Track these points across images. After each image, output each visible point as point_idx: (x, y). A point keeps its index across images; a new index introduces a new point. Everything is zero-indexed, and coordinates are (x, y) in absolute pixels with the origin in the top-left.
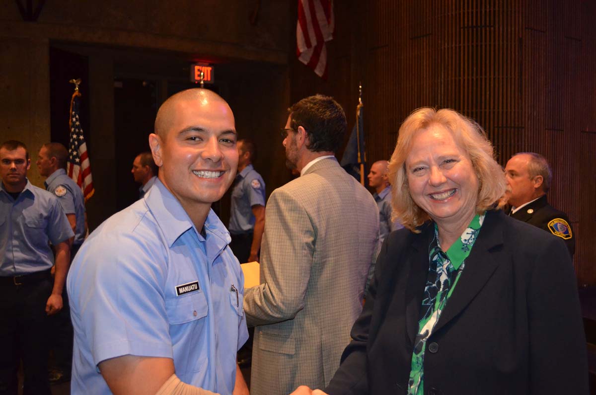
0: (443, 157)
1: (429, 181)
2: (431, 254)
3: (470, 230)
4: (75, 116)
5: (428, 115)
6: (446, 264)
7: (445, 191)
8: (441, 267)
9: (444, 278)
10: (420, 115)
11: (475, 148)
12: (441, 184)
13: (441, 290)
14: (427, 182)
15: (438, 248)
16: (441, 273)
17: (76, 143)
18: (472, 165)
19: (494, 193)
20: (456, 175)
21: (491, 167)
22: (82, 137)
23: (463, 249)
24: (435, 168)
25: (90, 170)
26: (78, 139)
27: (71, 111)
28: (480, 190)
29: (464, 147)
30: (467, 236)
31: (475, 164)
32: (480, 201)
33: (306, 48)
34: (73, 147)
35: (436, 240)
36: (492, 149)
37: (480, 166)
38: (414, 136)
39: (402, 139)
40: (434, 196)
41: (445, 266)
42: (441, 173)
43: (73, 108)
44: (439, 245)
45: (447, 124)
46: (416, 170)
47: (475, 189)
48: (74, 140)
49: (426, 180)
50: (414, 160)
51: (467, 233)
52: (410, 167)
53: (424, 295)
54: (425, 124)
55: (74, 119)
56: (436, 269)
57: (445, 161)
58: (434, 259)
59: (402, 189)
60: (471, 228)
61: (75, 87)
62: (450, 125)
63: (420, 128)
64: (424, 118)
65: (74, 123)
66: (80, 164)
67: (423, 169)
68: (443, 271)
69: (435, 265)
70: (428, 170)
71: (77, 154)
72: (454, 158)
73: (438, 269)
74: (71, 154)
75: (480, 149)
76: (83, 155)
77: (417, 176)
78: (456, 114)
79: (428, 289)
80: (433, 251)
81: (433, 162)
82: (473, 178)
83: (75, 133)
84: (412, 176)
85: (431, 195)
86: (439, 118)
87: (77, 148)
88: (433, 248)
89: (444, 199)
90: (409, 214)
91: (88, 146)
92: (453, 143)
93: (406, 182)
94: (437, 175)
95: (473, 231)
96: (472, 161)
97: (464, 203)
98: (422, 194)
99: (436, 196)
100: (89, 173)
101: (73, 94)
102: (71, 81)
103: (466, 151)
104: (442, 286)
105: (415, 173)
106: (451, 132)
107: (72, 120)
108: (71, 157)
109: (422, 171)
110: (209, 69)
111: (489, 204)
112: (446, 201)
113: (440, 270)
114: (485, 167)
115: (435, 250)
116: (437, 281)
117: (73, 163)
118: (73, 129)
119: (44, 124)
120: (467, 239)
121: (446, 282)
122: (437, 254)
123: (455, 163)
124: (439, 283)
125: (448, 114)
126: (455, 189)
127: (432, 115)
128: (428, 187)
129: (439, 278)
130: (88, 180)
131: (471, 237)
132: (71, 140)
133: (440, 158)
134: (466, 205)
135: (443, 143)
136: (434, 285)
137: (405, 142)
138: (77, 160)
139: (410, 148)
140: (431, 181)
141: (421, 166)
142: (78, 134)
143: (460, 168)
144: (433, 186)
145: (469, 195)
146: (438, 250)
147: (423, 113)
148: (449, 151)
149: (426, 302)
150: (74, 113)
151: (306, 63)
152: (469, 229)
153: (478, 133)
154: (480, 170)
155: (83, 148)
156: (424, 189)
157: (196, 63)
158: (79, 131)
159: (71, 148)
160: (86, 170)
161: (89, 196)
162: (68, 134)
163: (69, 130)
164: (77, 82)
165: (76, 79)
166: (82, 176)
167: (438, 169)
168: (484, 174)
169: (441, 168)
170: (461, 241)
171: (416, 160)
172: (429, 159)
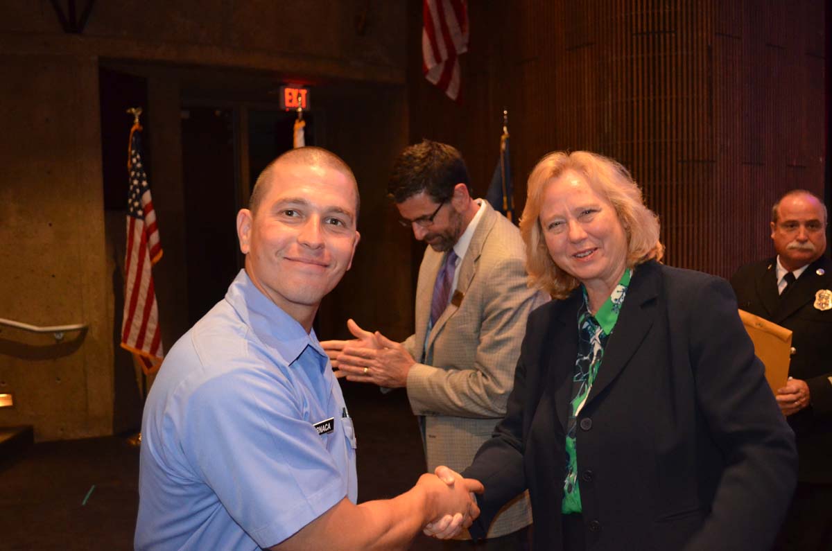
0: (581, 208)
1: (569, 238)
2: (580, 321)
4: (135, 156)
5: (559, 161)
6: (598, 332)
8: (593, 336)
9: (597, 348)
10: (551, 162)
11: (617, 194)
12: (582, 240)
13: (593, 362)
14: (567, 241)
15: (588, 313)
16: (594, 344)
17: (138, 191)
18: (616, 213)
20: (598, 229)
22: (145, 183)
23: (614, 309)
24: (573, 222)
25: (157, 225)
26: (140, 186)
27: (130, 149)
28: (629, 241)
29: (604, 194)
30: (618, 294)
33: (435, 64)
34: (134, 196)
37: (625, 213)
39: (531, 192)
41: (598, 334)
42: (580, 228)
43: (132, 145)
44: (589, 311)
45: (581, 169)
46: (551, 226)
47: (622, 242)
48: (135, 187)
49: (565, 237)
50: (548, 215)
51: (618, 291)
52: (545, 223)
53: (575, 370)
54: (557, 173)
55: (134, 160)
56: (589, 340)
57: (583, 213)
59: (538, 250)
60: (622, 285)
61: (134, 118)
63: (551, 177)
64: (555, 166)
65: (134, 165)
66: (143, 217)
67: (559, 224)
68: (596, 340)
69: (586, 335)
70: (565, 225)
71: (140, 205)
72: (593, 208)
74: (132, 204)
75: (624, 195)
76: (147, 206)
77: (554, 233)
79: (579, 363)
80: (583, 317)
81: (570, 216)
82: (618, 230)
83: (135, 177)
84: (548, 234)
85: (575, 256)
87: (139, 198)
88: (582, 313)
91: (152, 194)
92: (590, 191)
93: (542, 240)
94: (577, 230)
95: (624, 287)
96: (616, 209)
98: (565, 254)
100: (155, 230)
101: (132, 126)
102: (129, 111)
103: (607, 198)
104: (594, 359)
106: (588, 179)
107: (131, 161)
108: (132, 209)
109: (559, 226)
110: (304, 92)
113: (592, 340)
116: (590, 352)
117: (134, 216)
118: (133, 173)
120: (618, 298)
121: (599, 352)
122: (588, 320)
123: (595, 213)
124: (592, 354)
125: (582, 156)
127: (563, 161)
128: (569, 245)
129: (592, 349)
130: (155, 238)
131: (623, 295)
132: (131, 187)
133: (577, 209)
135: (580, 192)
136: (585, 358)
138: (140, 213)
139: (541, 201)
140: (571, 238)
141: (557, 220)
142: (140, 180)
143: (603, 219)
144: (574, 243)
146: (587, 315)
147: (553, 159)
148: (588, 200)
149: (578, 378)
150: (133, 152)
151: (435, 82)
152: (620, 286)
153: (621, 175)
155: (147, 197)
157: (287, 85)
158: (141, 175)
159: (131, 197)
160: (151, 226)
161: (157, 259)
162: (126, 179)
163: (128, 174)
164: (137, 112)
165: (135, 108)
166: (147, 233)
167: (576, 222)
168: (630, 222)
169: (580, 221)
170: (611, 301)
171: (551, 215)
172: (565, 212)
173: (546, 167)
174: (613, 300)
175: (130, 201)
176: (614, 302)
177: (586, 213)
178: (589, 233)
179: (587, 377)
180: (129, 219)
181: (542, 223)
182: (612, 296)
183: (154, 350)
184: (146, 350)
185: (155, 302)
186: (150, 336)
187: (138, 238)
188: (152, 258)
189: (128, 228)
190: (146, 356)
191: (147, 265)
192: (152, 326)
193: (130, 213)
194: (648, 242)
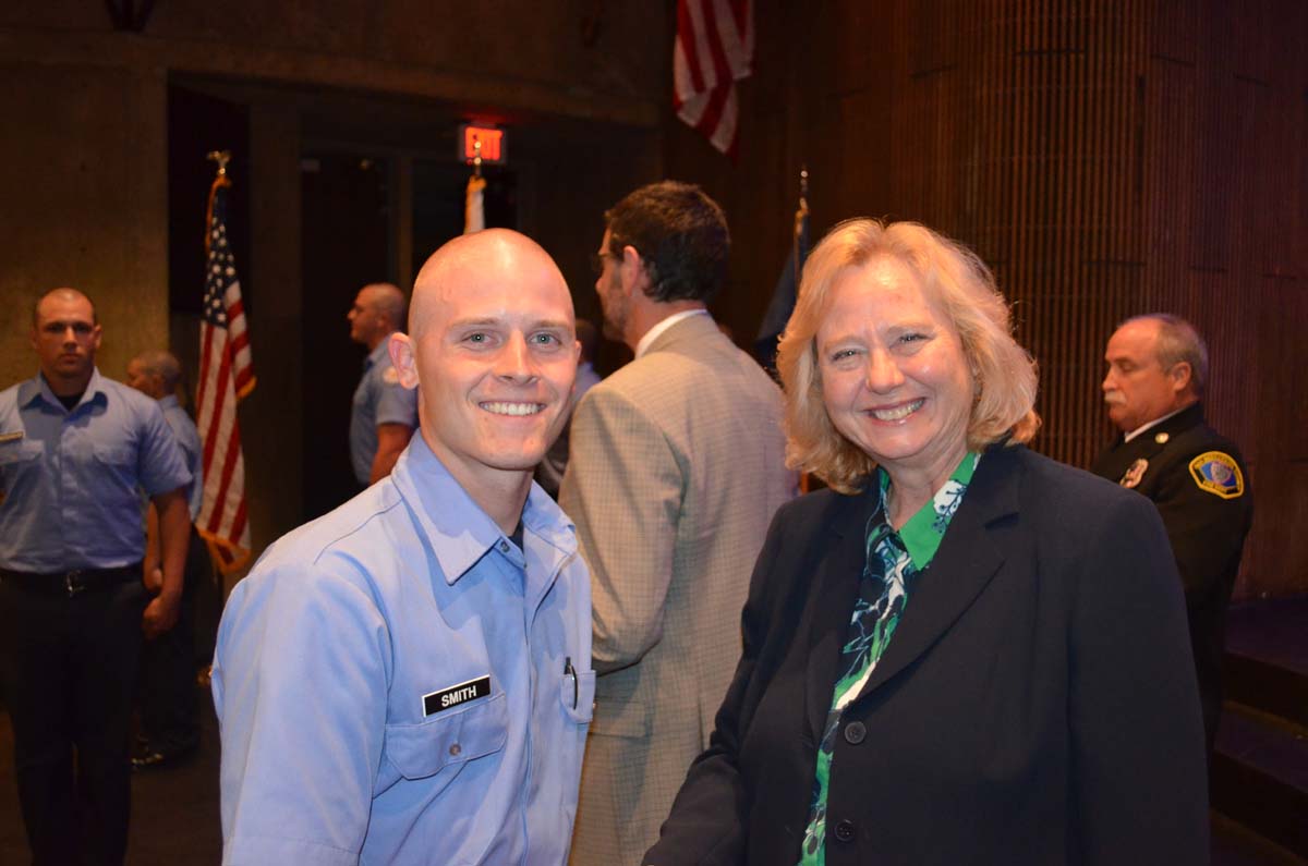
0: (899, 329)
1: (867, 382)
2: (871, 539)
3: (953, 486)
4: (216, 227)
5: (867, 236)
6: (902, 562)
7: (903, 404)
8: (891, 569)
9: (896, 592)
10: (850, 235)
12: (892, 388)
13: (885, 615)
14: (863, 383)
15: (887, 526)
16: (892, 583)
17: (220, 282)
18: (960, 345)
19: (1007, 410)
20: (926, 369)
21: (1002, 352)
22: (230, 271)
24: (879, 354)
25: (248, 337)
26: (223, 275)
27: (209, 215)
28: (976, 402)
29: (945, 307)
30: (947, 497)
31: (967, 344)
32: (977, 424)
33: (693, 94)
34: (213, 290)
35: (882, 510)
36: (1007, 312)
37: (978, 348)
38: (835, 282)
39: (808, 288)
40: (878, 414)
41: (901, 567)
42: (892, 364)
43: (214, 211)
44: (888, 521)
45: (907, 255)
46: (838, 357)
47: (964, 400)
48: (216, 276)
49: (860, 378)
50: (834, 334)
51: (948, 493)
52: (826, 350)
54: (860, 256)
55: (216, 234)
56: (881, 574)
57: (902, 338)
58: (877, 550)
59: (808, 397)
60: (957, 481)
61: (218, 168)
62: (914, 258)
63: (848, 265)
64: (856, 242)
65: (215, 241)
66: (226, 325)
67: (853, 353)
68: (895, 576)
69: (879, 565)
70: (865, 357)
71: (222, 306)
72: (922, 332)
74: (210, 304)
76: (233, 307)
77: (842, 369)
78: (928, 233)
79: (860, 618)
80: (876, 533)
81: (876, 341)
82: (962, 376)
83: (216, 261)
84: (829, 369)
85: (871, 412)
86: (891, 243)
87: (221, 293)
88: (875, 527)
89: (899, 420)
90: (824, 450)
91: (243, 289)
92: (920, 299)
93: (818, 382)
94: (885, 369)
95: (960, 487)
96: (962, 339)
97: (941, 429)
98: (851, 408)
99: (881, 415)
100: (242, 346)
101: (213, 181)
102: (210, 156)
103: (948, 316)
104: (888, 610)
105: (836, 363)
106: (917, 274)
107: (211, 237)
108: (209, 312)
109: (852, 359)
110: (497, 134)
112: (902, 422)
113: (889, 576)
114: (989, 352)
115: (881, 531)
116: (882, 599)
117: (213, 322)
118: (213, 255)
119: (156, 244)
120: (947, 504)
121: (899, 599)
122: (884, 539)
123: (923, 342)
124: (884, 601)
125: (909, 233)
126: (923, 399)
127: (874, 236)
128: (864, 393)
129: (886, 591)
130: (243, 358)
131: (956, 500)
132: (210, 277)
133: (891, 331)
134: (948, 432)
135: (899, 298)
136: (872, 608)
137: (815, 293)
138: (222, 317)
139: (826, 306)
140: (870, 383)
141: (850, 347)
142: (224, 265)
143: (936, 354)
144: (874, 391)
145: (953, 413)
146: (885, 530)
147: (855, 231)
148: (912, 315)
149: (855, 645)
150: (215, 220)
151: (692, 122)
152: (952, 482)
153: (976, 277)
154: (978, 357)
155: (234, 293)
156: (856, 396)
157: (469, 123)
158: (226, 259)
159: (209, 292)
160: (238, 339)
161: (246, 390)
162: (203, 265)
163: (206, 257)
164: (223, 157)
165: (220, 151)
166: (231, 350)
167: (887, 354)
168: (987, 367)
169: (893, 354)
170: (934, 509)
171: (840, 335)
172: (867, 333)
173: (841, 246)
174: (937, 506)
175: (207, 298)
176: (939, 511)
177: (905, 340)
178: (908, 375)
179: (870, 643)
180: (204, 326)
181: (821, 349)
182: (935, 499)
183: (236, 534)
184: (223, 535)
185: (240, 460)
186: (230, 513)
187: (217, 358)
188: (238, 388)
189: (203, 340)
190: (222, 543)
191: (230, 401)
192: (235, 496)
193: (205, 318)
194: (1013, 409)
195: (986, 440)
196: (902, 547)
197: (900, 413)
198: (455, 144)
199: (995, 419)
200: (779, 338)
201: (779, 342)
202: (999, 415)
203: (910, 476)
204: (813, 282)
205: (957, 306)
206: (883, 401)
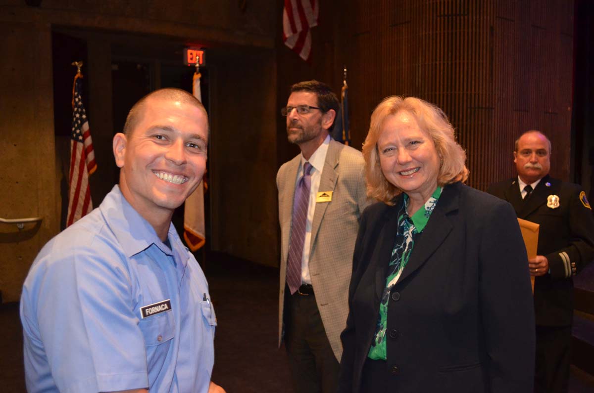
0: (409, 140)
1: (398, 160)
2: (399, 220)
3: (432, 199)
4: (77, 96)
5: (396, 103)
6: (412, 228)
7: (412, 169)
8: (408, 231)
9: (409, 240)
10: (389, 103)
11: (437, 131)
13: (406, 250)
14: (396, 162)
15: (406, 214)
16: (407, 237)
17: (79, 122)
18: (434, 145)
20: (420, 155)
22: (84, 116)
23: (425, 215)
24: (402, 149)
25: (93, 147)
26: (81, 118)
27: (74, 92)
29: (427, 130)
30: (430, 204)
31: (437, 144)
32: (441, 176)
33: (292, 34)
34: (76, 125)
35: (404, 208)
37: (441, 146)
38: (384, 121)
39: (373, 124)
40: (402, 173)
41: (411, 230)
42: (407, 154)
43: (76, 89)
44: (407, 213)
45: (412, 110)
46: (385, 151)
48: (77, 119)
49: (395, 159)
50: (384, 142)
51: (430, 202)
52: (381, 148)
54: (393, 111)
55: (77, 100)
56: (403, 233)
57: (410, 143)
58: (402, 225)
59: (375, 167)
60: (434, 197)
61: (77, 70)
62: (415, 111)
63: (389, 114)
64: (392, 106)
65: (77, 103)
66: (83, 141)
67: (392, 149)
68: (409, 234)
69: (402, 230)
70: (396, 151)
71: (80, 132)
72: (418, 140)
73: (405, 233)
74: (75, 132)
75: (442, 132)
76: (86, 133)
77: (387, 156)
80: (402, 217)
81: (400, 144)
82: (435, 158)
83: (77, 112)
84: (383, 156)
85: (400, 173)
86: (405, 105)
87: (80, 126)
88: (401, 215)
89: (410, 175)
90: (382, 188)
91: (90, 124)
92: (417, 127)
93: (378, 161)
94: (404, 155)
95: (435, 200)
96: (435, 142)
98: (393, 172)
99: (403, 173)
100: (91, 151)
101: (75, 75)
102: (73, 64)
103: (429, 134)
104: (407, 247)
106: (416, 118)
107: (75, 100)
108: (75, 135)
109: (391, 151)
110: (201, 53)
111: (449, 178)
112: (412, 176)
113: (406, 234)
114: (445, 147)
115: (404, 216)
116: (404, 243)
117: (76, 140)
118: (76, 109)
119: (48, 104)
120: (430, 207)
121: (410, 243)
122: (405, 220)
123: (419, 144)
124: (405, 245)
125: (413, 101)
126: (419, 167)
127: (399, 103)
128: (397, 166)
129: (406, 240)
130: (91, 156)
131: (433, 205)
132: (75, 119)
133: (406, 140)
135: (409, 127)
136: (401, 247)
138: (81, 138)
139: (380, 132)
141: (390, 147)
142: (81, 114)
143: (425, 149)
144: (401, 164)
146: (405, 216)
147: (391, 101)
148: (415, 134)
149: (395, 262)
150: (76, 93)
151: (291, 47)
153: (440, 117)
155: (86, 127)
156: (394, 167)
157: (189, 47)
158: (82, 111)
159: (74, 127)
160: (89, 147)
161: (93, 171)
162: (71, 114)
163: (73, 110)
164: (79, 64)
165: (78, 62)
166: (85, 153)
167: (404, 149)
168: (444, 153)
169: (407, 149)
170: (425, 209)
171: (386, 143)
172: (397, 141)
173: (386, 107)
174: (426, 207)
175: (73, 129)
176: (426, 209)
177: (412, 143)
178: (413, 158)
179: (401, 261)
180: (72, 142)
181: (379, 148)
182: (425, 205)
185: (91, 203)
187: (79, 156)
188: (89, 170)
189: (72, 148)
191: (86, 176)
193: (73, 138)
194: (455, 169)
195: (445, 182)
196: (412, 223)
197: (410, 173)
198: (182, 57)
199: (448, 174)
200: (363, 144)
201: (363, 146)
202: (450, 172)
203: (416, 196)
204: (375, 121)
205: (433, 130)
206: (404, 168)
